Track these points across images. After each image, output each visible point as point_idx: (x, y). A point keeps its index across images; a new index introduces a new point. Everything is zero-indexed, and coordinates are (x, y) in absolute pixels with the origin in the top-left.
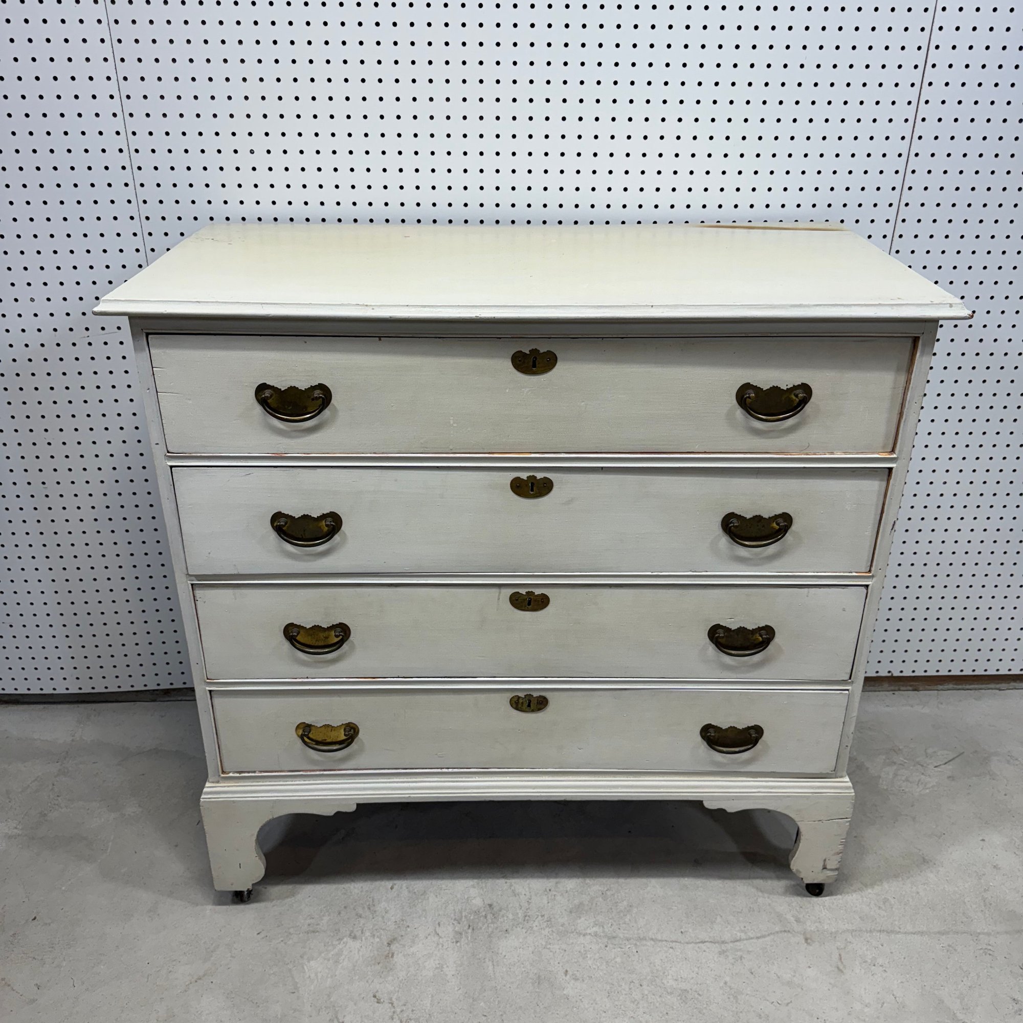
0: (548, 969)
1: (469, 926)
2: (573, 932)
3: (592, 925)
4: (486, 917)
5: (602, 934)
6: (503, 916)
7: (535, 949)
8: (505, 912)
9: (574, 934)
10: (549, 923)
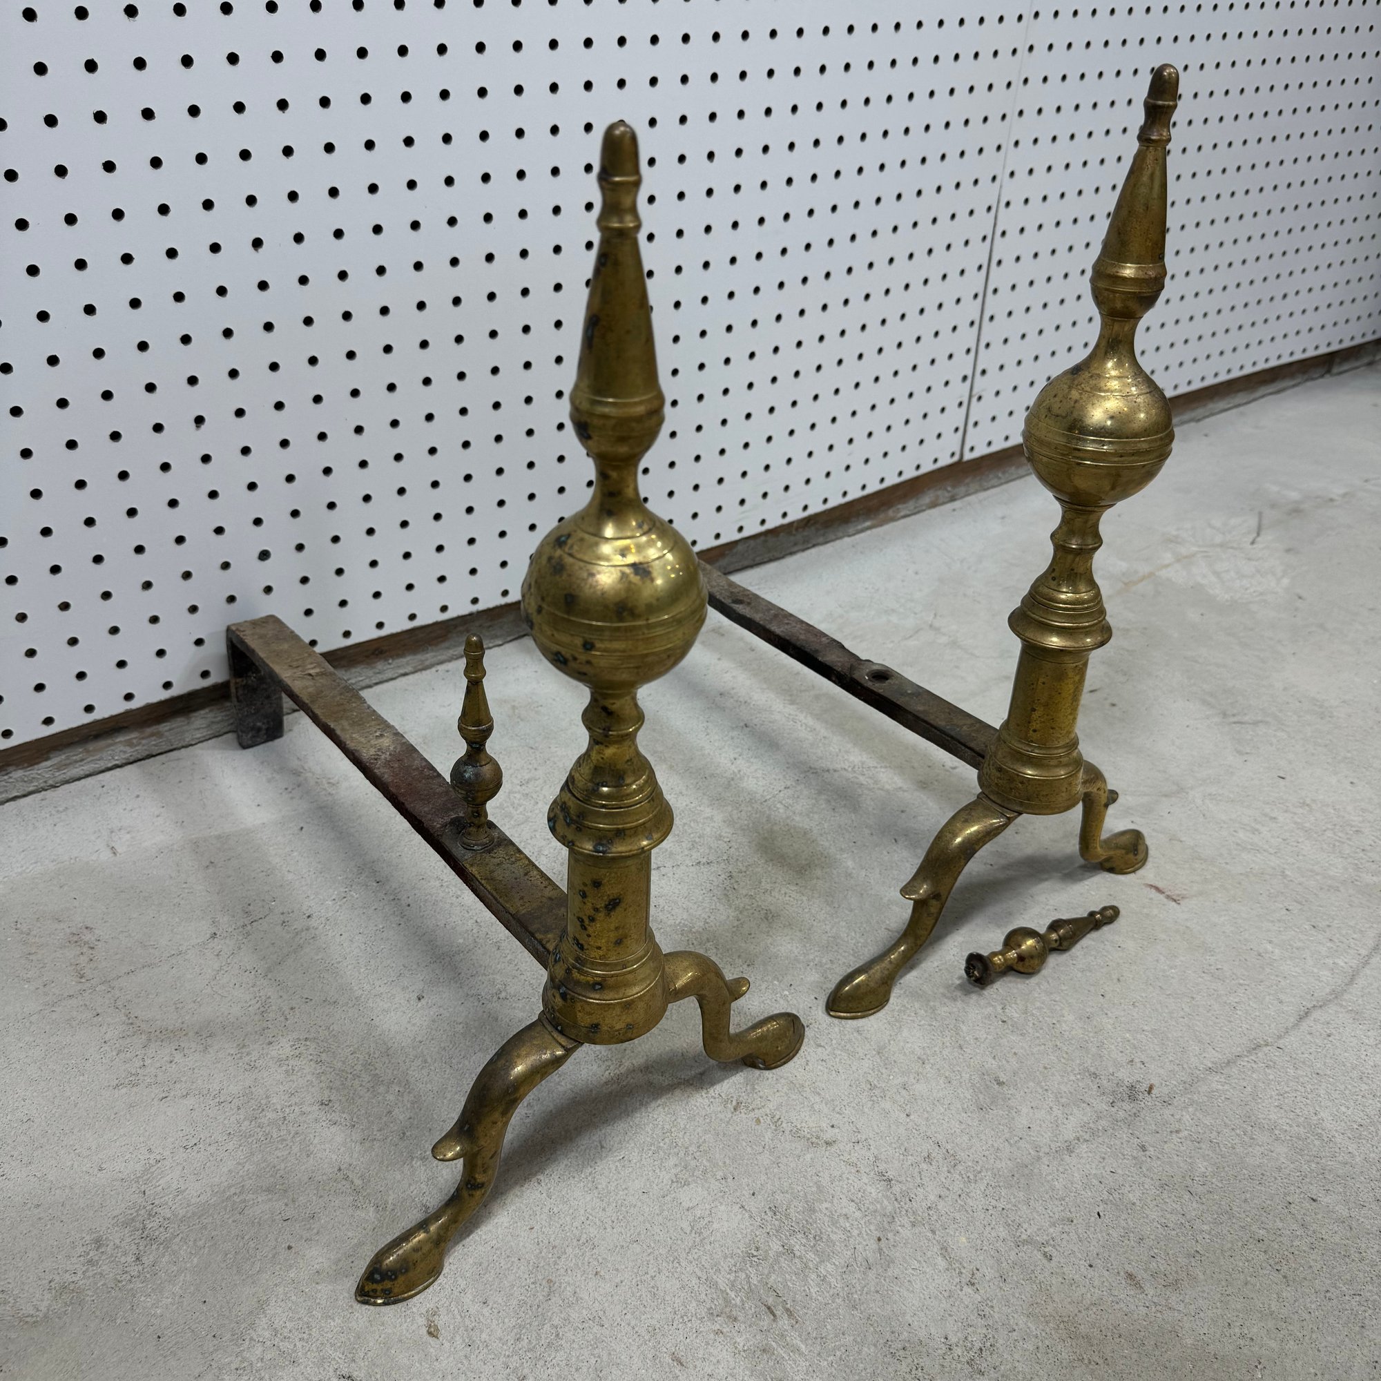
0: (1087, 1302)
1: (769, 1308)
2: (1039, 1158)
3: (1057, 1111)
4: (790, 1252)
5: (1103, 1123)
6: (834, 1223)
7: (999, 1261)
8: (826, 1205)
9: (1045, 1160)
10: (960, 1167)
